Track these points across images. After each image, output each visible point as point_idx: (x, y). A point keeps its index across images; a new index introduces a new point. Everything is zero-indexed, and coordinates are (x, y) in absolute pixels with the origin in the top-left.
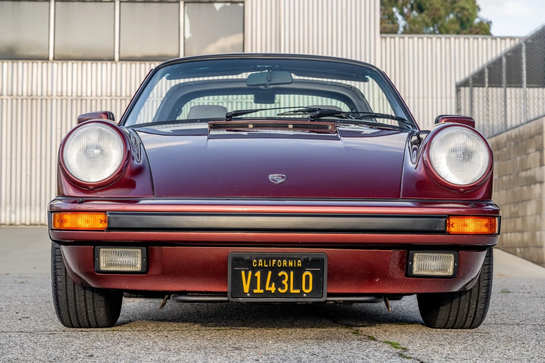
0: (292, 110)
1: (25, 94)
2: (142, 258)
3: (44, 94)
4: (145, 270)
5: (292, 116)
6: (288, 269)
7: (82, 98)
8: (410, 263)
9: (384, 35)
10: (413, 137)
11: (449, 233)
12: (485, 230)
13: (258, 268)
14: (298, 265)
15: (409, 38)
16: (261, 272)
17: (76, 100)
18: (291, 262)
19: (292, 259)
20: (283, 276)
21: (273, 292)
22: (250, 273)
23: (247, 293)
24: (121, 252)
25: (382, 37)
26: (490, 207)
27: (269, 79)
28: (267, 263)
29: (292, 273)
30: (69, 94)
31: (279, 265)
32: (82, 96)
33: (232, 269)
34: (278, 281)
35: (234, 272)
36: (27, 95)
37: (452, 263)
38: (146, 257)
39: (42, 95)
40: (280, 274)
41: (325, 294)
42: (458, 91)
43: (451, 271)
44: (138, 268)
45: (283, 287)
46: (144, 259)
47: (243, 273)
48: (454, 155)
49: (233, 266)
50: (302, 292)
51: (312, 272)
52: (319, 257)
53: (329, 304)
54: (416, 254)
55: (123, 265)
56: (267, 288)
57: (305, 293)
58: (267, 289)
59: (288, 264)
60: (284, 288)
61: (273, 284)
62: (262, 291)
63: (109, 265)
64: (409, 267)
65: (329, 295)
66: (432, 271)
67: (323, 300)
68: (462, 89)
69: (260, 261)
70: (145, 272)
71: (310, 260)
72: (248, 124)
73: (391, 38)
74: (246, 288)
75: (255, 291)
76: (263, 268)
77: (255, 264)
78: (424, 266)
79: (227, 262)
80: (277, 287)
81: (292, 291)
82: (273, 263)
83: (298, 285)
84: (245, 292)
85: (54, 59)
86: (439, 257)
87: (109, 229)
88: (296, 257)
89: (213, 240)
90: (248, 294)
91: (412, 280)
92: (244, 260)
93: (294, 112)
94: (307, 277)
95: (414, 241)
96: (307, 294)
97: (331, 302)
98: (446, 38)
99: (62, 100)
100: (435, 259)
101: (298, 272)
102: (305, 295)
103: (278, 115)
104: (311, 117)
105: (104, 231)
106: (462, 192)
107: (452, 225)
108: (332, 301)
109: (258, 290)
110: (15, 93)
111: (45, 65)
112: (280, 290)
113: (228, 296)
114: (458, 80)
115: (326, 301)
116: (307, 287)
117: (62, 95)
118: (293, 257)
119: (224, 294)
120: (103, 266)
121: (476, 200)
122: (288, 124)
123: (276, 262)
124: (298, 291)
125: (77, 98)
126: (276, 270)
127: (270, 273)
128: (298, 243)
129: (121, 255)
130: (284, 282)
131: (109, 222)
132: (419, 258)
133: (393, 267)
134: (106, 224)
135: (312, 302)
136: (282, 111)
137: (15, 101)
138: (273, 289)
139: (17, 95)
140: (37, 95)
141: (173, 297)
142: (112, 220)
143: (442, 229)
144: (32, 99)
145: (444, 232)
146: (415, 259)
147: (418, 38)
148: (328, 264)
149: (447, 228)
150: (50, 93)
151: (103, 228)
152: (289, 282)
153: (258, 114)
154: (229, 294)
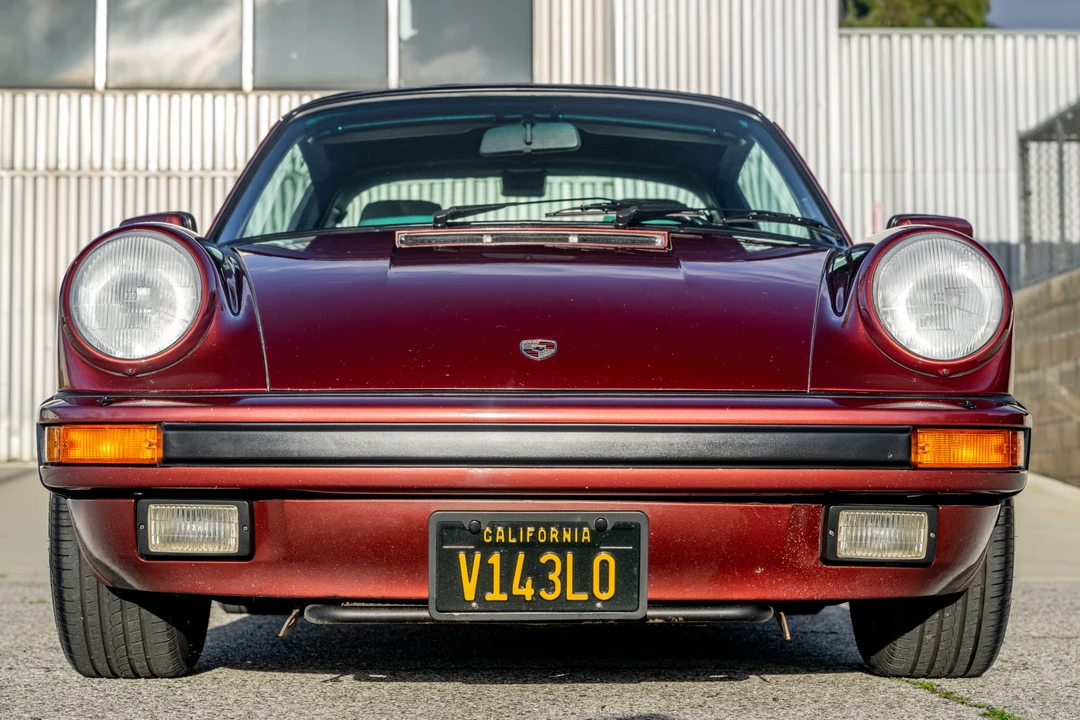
0: (578, 204)
1: (41, 166)
2: (241, 525)
3: (85, 165)
4: (246, 552)
5: (578, 219)
6: (560, 548)
7: (169, 174)
8: (831, 533)
9: (846, 31)
10: (838, 260)
11: (915, 467)
12: (996, 459)
13: (496, 546)
14: (584, 538)
15: (902, 36)
16: (501, 554)
17: (158, 178)
18: (567, 531)
19: (571, 525)
20: (551, 562)
21: (528, 598)
22: (478, 556)
23: (470, 602)
24: (194, 512)
25: (841, 36)
26: (1008, 407)
27: (529, 140)
28: (516, 534)
29: (570, 556)
30: (141, 165)
31: (542, 537)
32: (169, 169)
33: (439, 549)
34: (538, 574)
35: (441, 553)
36: (47, 169)
37: (923, 533)
38: (248, 523)
39: (79, 168)
40: (543, 559)
41: (643, 603)
42: (1024, 152)
43: (921, 550)
44: (232, 546)
45: (550, 586)
46: (246, 528)
47: (462, 556)
48: (925, 295)
49: (441, 541)
50: (593, 598)
51: (614, 553)
52: (629, 520)
53: (653, 624)
54: (844, 514)
55: (198, 542)
56: (516, 591)
57: (599, 600)
58: (514, 593)
59: (560, 535)
60: (554, 591)
61: (529, 582)
62: (504, 597)
63: (168, 541)
64: (829, 540)
65: (654, 604)
66: (879, 550)
67: (637, 615)
68: (1033, 146)
69: (500, 529)
70: (246, 554)
71: (609, 528)
72: (482, 235)
73: (861, 36)
74: (469, 590)
75: (489, 597)
76: (506, 544)
77: (487, 538)
78: (861, 540)
79: (426, 533)
80: (537, 587)
81: (571, 596)
82: (529, 535)
83: (583, 582)
84: (467, 599)
85: (106, 88)
86: (896, 519)
87: (167, 461)
88: (579, 520)
89: (395, 484)
90: (474, 604)
91: (837, 570)
92: (464, 528)
93: (582, 208)
94: (604, 564)
95: (840, 485)
96: (603, 601)
97: (657, 621)
98: (985, 37)
99: (124, 179)
100: (887, 522)
101: (584, 554)
102: (599, 605)
103: (547, 215)
104: (618, 219)
105: (154, 465)
106: (944, 376)
107: (923, 448)
108: (660, 617)
109: (496, 595)
110: (18, 163)
111: (86, 99)
112: (543, 593)
113: (430, 607)
114: (1023, 127)
115: (646, 618)
116: (604, 587)
117: (124, 168)
118: (571, 520)
119: (422, 603)
120: (155, 545)
121: (976, 395)
122: (569, 235)
123: (535, 533)
124: (584, 596)
125: (159, 174)
126: (534, 548)
127: (521, 557)
128: (582, 489)
129: (194, 519)
130: (554, 576)
131: (166, 446)
132: (852, 522)
133: (792, 541)
134: (161, 451)
135: (616, 620)
136: (556, 207)
137: (18, 182)
138: (528, 592)
139: (25, 168)
140: (68, 169)
141: (310, 610)
142: (174, 443)
143: (901, 456)
144: (57, 178)
145: (906, 464)
146: (841, 524)
147: (923, 37)
148: (649, 535)
149: (913, 455)
150: (97, 164)
151: (152, 459)
152: (563, 577)
153: (501, 215)
154: (432, 605)
